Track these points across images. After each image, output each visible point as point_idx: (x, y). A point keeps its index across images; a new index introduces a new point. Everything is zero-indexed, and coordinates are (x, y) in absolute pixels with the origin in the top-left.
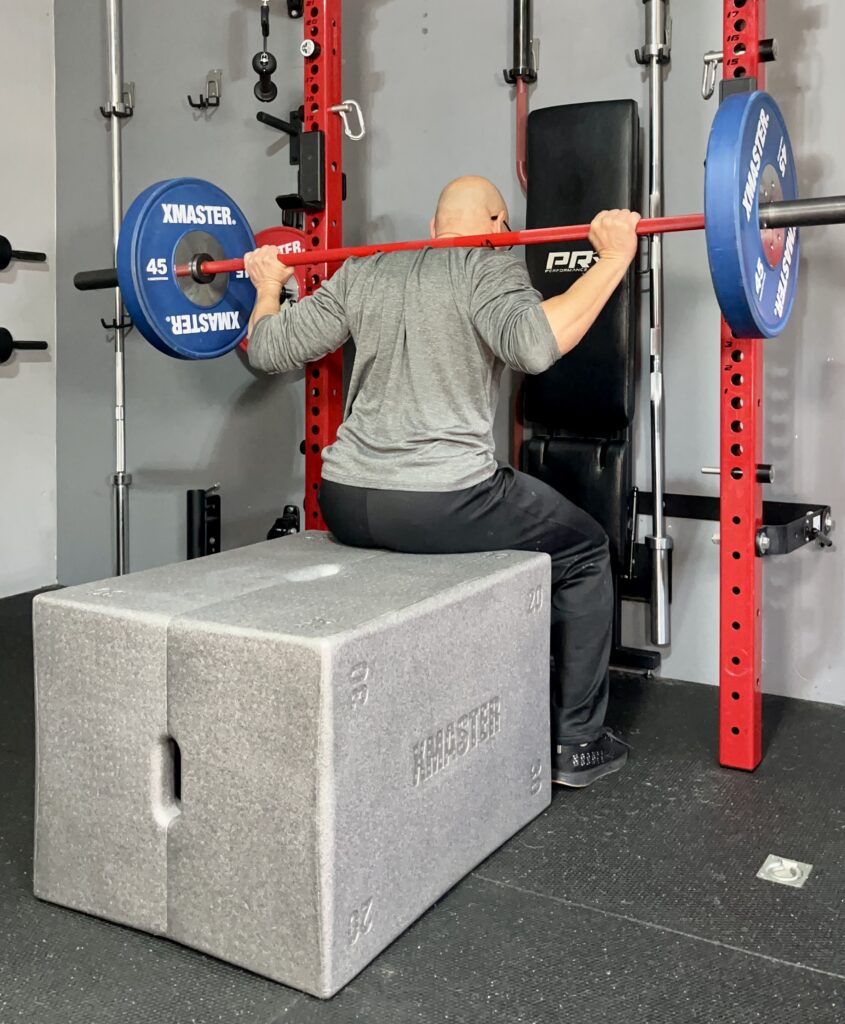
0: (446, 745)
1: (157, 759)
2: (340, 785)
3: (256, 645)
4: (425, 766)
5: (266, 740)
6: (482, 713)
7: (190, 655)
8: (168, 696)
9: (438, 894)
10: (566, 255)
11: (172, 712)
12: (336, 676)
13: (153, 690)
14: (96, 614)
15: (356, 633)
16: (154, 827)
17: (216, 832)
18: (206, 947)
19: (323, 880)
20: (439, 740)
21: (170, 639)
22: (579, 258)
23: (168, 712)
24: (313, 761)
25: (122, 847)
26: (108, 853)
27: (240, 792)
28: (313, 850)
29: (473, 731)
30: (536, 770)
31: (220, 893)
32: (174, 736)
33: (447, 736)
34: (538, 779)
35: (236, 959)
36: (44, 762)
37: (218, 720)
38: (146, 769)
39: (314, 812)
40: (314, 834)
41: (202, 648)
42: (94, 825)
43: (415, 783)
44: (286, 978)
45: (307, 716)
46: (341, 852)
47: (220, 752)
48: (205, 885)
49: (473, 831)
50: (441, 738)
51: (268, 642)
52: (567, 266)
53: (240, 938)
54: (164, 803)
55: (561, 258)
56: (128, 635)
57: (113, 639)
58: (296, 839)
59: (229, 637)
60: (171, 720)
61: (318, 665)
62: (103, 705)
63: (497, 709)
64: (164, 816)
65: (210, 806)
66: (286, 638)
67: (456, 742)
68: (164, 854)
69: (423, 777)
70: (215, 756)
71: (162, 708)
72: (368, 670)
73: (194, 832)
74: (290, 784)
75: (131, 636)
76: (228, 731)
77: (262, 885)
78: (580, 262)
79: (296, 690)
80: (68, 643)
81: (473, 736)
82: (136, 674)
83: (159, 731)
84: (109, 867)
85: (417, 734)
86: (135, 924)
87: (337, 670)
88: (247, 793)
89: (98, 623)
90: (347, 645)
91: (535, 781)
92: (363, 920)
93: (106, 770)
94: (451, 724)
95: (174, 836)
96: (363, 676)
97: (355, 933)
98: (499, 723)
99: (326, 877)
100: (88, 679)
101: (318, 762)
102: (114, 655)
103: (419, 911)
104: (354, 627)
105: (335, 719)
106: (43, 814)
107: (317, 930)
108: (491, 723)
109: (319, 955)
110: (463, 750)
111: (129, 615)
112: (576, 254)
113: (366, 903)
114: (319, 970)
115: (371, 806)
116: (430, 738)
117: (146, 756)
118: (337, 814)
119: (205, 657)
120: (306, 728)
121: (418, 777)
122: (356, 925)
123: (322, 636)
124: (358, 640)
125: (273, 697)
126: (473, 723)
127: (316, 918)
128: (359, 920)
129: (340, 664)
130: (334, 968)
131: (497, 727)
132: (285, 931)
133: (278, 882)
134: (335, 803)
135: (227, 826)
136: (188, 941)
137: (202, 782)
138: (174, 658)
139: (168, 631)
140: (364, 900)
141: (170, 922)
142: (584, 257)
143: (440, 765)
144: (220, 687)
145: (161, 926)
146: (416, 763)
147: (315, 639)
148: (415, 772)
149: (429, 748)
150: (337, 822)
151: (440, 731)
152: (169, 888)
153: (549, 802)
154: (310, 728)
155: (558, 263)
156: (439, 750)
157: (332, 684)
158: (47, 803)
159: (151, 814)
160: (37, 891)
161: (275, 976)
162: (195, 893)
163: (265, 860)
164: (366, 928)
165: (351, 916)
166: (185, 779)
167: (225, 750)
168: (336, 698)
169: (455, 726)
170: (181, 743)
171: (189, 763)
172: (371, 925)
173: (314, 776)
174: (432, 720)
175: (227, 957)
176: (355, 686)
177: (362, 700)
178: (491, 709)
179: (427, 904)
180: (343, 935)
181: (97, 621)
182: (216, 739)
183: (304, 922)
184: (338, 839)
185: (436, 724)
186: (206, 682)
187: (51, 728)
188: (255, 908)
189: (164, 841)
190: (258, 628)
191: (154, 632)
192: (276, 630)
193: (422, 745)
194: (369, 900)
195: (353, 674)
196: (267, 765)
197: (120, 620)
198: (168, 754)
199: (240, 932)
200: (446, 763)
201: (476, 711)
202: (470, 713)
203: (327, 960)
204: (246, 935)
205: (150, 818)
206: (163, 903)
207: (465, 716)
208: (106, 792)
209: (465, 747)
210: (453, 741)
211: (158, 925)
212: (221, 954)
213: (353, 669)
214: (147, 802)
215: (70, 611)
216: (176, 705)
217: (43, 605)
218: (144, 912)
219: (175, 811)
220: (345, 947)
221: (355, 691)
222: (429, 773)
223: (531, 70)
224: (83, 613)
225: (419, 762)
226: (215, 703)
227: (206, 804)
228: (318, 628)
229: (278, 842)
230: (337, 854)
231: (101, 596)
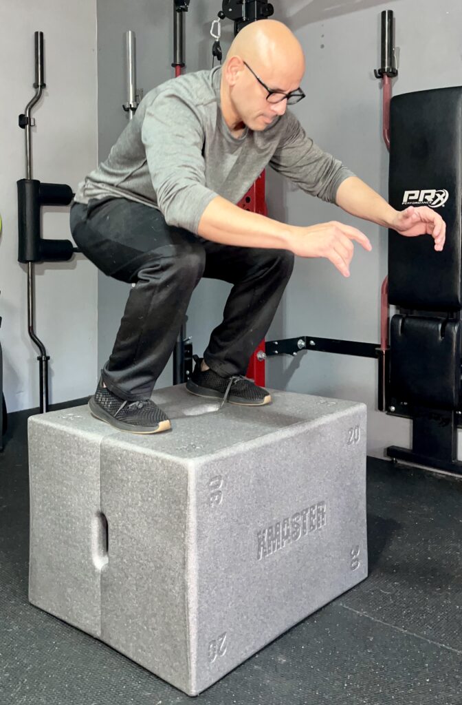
0: (283, 532)
1: (95, 525)
2: (201, 556)
3: (150, 461)
4: (266, 546)
5: (156, 522)
6: (311, 512)
7: (113, 462)
8: (101, 487)
9: (277, 633)
10: (417, 192)
11: (103, 498)
12: (198, 484)
13: (93, 482)
14: (61, 431)
15: (213, 457)
16: (94, 568)
17: (127, 578)
18: (123, 650)
19: (190, 618)
20: (277, 529)
21: (103, 451)
22: (426, 194)
23: (101, 497)
24: (184, 539)
25: (76, 578)
26: (68, 582)
27: (142, 554)
28: (184, 598)
29: (304, 524)
30: (356, 553)
31: (130, 617)
32: (104, 512)
33: (283, 527)
34: (357, 559)
35: (140, 661)
36: (34, 520)
37: (128, 506)
38: (89, 532)
39: (184, 573)
40: (185, 588)
41: (119, 458)
42: (60, 562)
43: (259, 557)
44: (168, 679)
45: (179, 509)
46: (203, 601)
47: (130, 527)
48: (122, 610)
49: (304, 593)
50: (279, 528)
51: (157, 458)
52: (417, 200)
53: (142, 648)
54: (99, 554)
55: (413, 195)
56: (79, 446)
57: (71, 448)
58: (174, 588)
59: (134, 452)
60: (103, 503)
61: (187, 475)
62: (65, 489)
63: (323, 509)
64: (99, 562)
65: (125, 560)
66: (168, 457)
67: (290, 531)
68: (99, 586)
69: (265, 554)
70: (127, 528)
71: (97, 494)
72: (222, 482)
73: (115, 575)
74: (170, 553)
75: (80, 446)
76: (134, 513)
77: (154, 615)
78: (427, 197)
79: (173, 492)
80: (46, 447)
81: (304, 528)
82: (83, 471)
83: (96, 509)
84: (69, 590)
85: (260, 525)
86: (83, 628)
87: (200, 481)
88: (145, 554)
89: (62, 437)
90: (206, 465)
91: (354, 561)
92: (220, 647)
93: (67, 529)
94: (287, 519)
95: (105, 576)
96: (218, 485)
97: (214, 654)
98: (325, 519)
99: (193, 616)
100: (57, 471)
101: (186, 540)
102: (71, 458)
103: (263, 644)
104: (212, 452)
105: (198, 512)
106: (34, 553)
107: (187, 650)
108: (319, 519)
109: (188, 667)
110: (297, 537)
111: (80, 433)
112: (423, 192)
113: (222, 636)
114: (188, 677)
115: (225, 571)
116: (271, 528)
117: (89, 523)
118: (200, 576)
119: (121, 465)
120: (179, 518)
121: (261, 554)
122: (215, 650)
123: (190, 457)
124: (215, 461)
125: (160, 495)
126: (304, 519)
127: (186, 642)
128: (217, 647)
129: (202, 477)
130: (198, 677)
131: (323, 522)
132: (168, 648)
133: (164, 615)
134: (198, 568)
135: (134, 575)
136: (113, 645)
137: (120, 544)
138: (104, 463)
139: (101, 446)
140: (220, 634)
141: (102, 630)
142: (429, 194)
143: (278, 547)
144: (130, 484)
145: (98, 634)
146: (259, 544)
147: (185, 459)
148: (259, 550)
149: (269, 534)
150: (199, 581)
151: (279, 523)
152: (102, 608)
153: (366, 576)
154: (182, 517)
155: (411, 198)
156: (277, 536)
157: (196, 490)
158: (36, 546)
159: (92, 560)
160: (30, 599)
161: (162, 676)
162: (116, 614)
163: (156, 599)
164: (222, 652)
165: (210, 643)
166: (110, 541)
167: (133, 525)
168: (198, 499)
169: (290, 520)
170: (108, 518)
171: (112, 531)
172: (225, 651)
173: (185, 549)
174: (272, 516)
175: (135, 659)
176: (212, 491)
177: (218, 501)
178: (318, 510)
179: (268, 640)
180: (205, 657)
181: (62, 436)
182: (128, 518)
183: (178, 644)
184: (201, 593)
185: (274, 519)
186: (122, 480)
187: (38, 499)
188: (150, 630)
189: (99, 579)
190: (153, 449)
191: (93, 445)
192: (163, 451)
193: (264, 532)
194: (224, 634)
195: (211, 483)
196: (157, 538)
197: (74, 436)
198: (101, 525)
199: (142, 644)
200: (283, 545)
201: (307, 510)
202: (302, 512)
203: (193, 672)
204: (145, 647)
205: (91, 562)
206: (99, 618)
207: (297, 514)
208: (66, 542)
209: (298, 534)
210: (288, 530)
211: (96, 632)
212: (131, 656)
213: (211, 480)
214: (89, 553)
215: (47, 428)
216: (105, 493)
217: (32, 422)
218: (88, 622)
219: (106, 559)
220: (206, 664)
221: (213, 495)
222: (269, 551)
223: (393, 68)
224: (55, 429)
225: (262, 543)
226: (127, 494)
227: (122, 559)
228: (190, 451)
229: (164, 590)
230: (199, 602)
231: (67, 419)
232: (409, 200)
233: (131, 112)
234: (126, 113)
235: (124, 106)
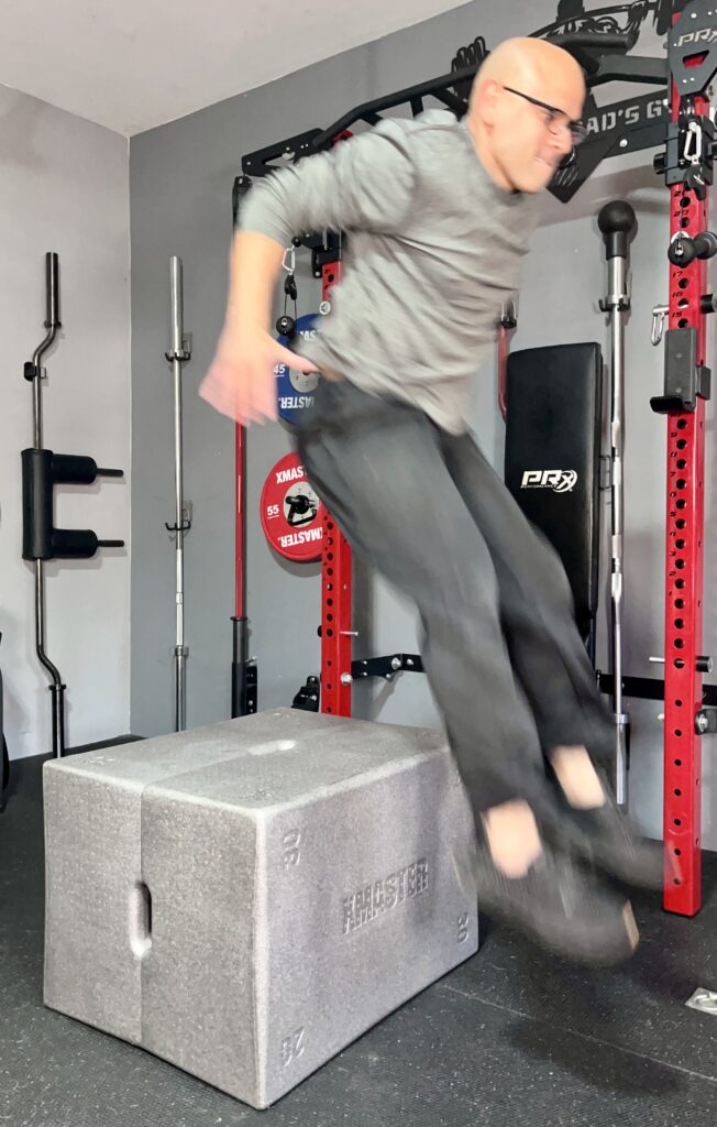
0: (375, 899)
1: (134, 899)
2: (273, 931)
3: (208, 813)
4: (354, 916)
5: (215, 891)
6: (410, 873)
7: (159, 817)
8: (142, 850)
9: (367, 1025)
10: (539, 473)
11: (145, 864)
12: (269, 841)
13: (131, 844)
14: (88, 780)
15: (289, 805)
16: (132, 955)
17: (177, 964)
18: (169, 1057)
19: (259, 1011)
20: (368, 895)
21: (144, 803)
22: (550, 476)
23: (142, 863)
24: (251, 911)
25: (108, 970)
26: (98, 975)
27: (196, 934)
28: (251, 985)
29: (401, 888)
30: (463, 922)
31: (180, 1015)
32: (146, 882)
33: (375, 892)
34: (465, 929)
35: (193, 1070)
36: (52, 897)
37: (178, 872)
38: (126, 908)
39: (251, 954)
40: (252, 973)
41: (166, 811)
42: (87, 950)
43: (344, 931)
44: (230, 1091)
45: (245, 873)
46: (275, 988)
47: (180, 898)
48: (169, 1006)
49: (400, 974)
50: (370, 894)
51: (216, 810)
52: (539, 483)
53: (196, 1054)
54: (139, 937)
55: (534, 476)
56: (112, 798)
57: (101, 800)
58: (238, 974)
59: (187, 804)
60: (144, 870)
61: (254, 831)
62: (93, 854)
63: (424, 869)
64: (140, 947)
65: (173, 943)
66: (230, 807)
67: (384, 897)
68: (139, 979)
69: (352, 926)
70: (177, 902)
71: (137, 858)
72: (299, 837)
73: (161, 962)
74: (233, 929)
75: (114, 797)
76: (186, 881)
77: (212, 1011)
78: (551, 479)
79: (237, 852)
80: (68, 801)
81: (401, 891)
82: (118, 830)
83: (134, 878)
84: (98, 986)
85: (347, 890)
86: (118, 1034)
87: (271, 836)
88: (200, 934)
89: (90, 787)
90: (280, 816)
91: (462, 931)
92: (295, 1045)
93: (96, 907)
94: (380, 882)
95: (147, 964)
96: (295, 841)
97: (288, 1056)
98: (426, 880)
99: (262, 1008)
100: (83, 832)
101: (254, 913)
102: (102, 813)
103: (348, 1040)
104: (287, 800)
105: (268, 877)
106: (51, 939)
107: (254, 1051)
108: (419, 881)
109: (255, 1073)
110: (391, 904)
111: (113, 780)
112: (547, 473)
113: (299, 1031)
114: (255, 1086)
115: (303, 950)
116: (360, 893)
117: (125, 897)
118: (271, 957)
119: (169, 821)
120: (245, 884)
121: (348, 926)
122: (288, 1049)
123: (259, 807)
124: (290, 811)
125: (220, 856)
126: (401, 881)
127: (253, 1042)
128: (291, 1046)
129: (273, 831)
130: (268, 1084)
131: (424, 884)
132: (229, 1050)
133: (225, 1010)
134: (269, 947)
135: (185, 960)
136: (157, 1051)
137: (167, 922)
138: (146, 819)
139: (142, 797)
140: (298, 1028)
141: (143, 1034)
142: (554, 476)
143: (369, 917)
144: (180, 845)
145: (137, 1039)
146: (345, 913)
147: (254, 809)
148: (345, 922)
149: (358, 902)
150: (270, 963)
151: (369, 888)
152: (143, 1006)
153: (476, 949)
154: (248, 883)
155: (532, 480)
156: (368, 904)
157: (266, 848)
158: (53, 931)
159: (129, 945)
160: (46, 1001)
161: (222, 1087)
162: (162, 1013)
163: (214, 990)
164: (298, 1052)
165: (283, 1042)
166: (154, 920)
167: (184, 897)
168: (269, 858)
169: (383, 883)
170: (152, 889)
171: (157, 905)
172: (302, 1051)
173: (252, 923)
174: (361, 879)
175: (186, 1068)
176: (287, 849)
177: (294, 862)
178: (418, 870)
179: (356, 1034)
180: (277, 1058)
181: (89, 785)
182: (177, 886)
183: (243, 1045)
184: (272, 978)
185: (365, 881)
186: (170, 840)
187: (56, 869)
188: (207, 1030)
189: (139, 968)
190: (210, 798)
191: (131, 796)
192: (223, 801)
193: (352, 899)
194: (301, 1029)
195: (286, 839)
196: (216, 912)
197: (106, 785)
198: (142, 899)
199: (196, 1048)
200: (374, 914)
201: (404, 870)
202: (398, 873)
203: (262, 1078)
204: (199, 1051)
205: (128, 948)
206: (138, 1019)
207: (393, 875)
208: (95, 924)
209: (393, 900)
210: (381, 896)
211: (134, 1037)
212: (181, 1064)
213: (286, 835)
214: (126, 936)
215: (70, 776)
216: (147, 858)
217: (48, 768)
218: (124, 1024)
219: (149, 943)
220: (278, 1068)
221: (288, 853)
222: (358, 923)
223: (511, 318)
224: (79, 777)
225: (349, 913)
226: (177, 858)
227: (170, 941)
228: (258, 799)
229: (225, 977)
230: (270, 990)
231: (96, 764)
232: (529, 483)
233: (176, 362)
234: (169, 363)
235: (166, 355)
